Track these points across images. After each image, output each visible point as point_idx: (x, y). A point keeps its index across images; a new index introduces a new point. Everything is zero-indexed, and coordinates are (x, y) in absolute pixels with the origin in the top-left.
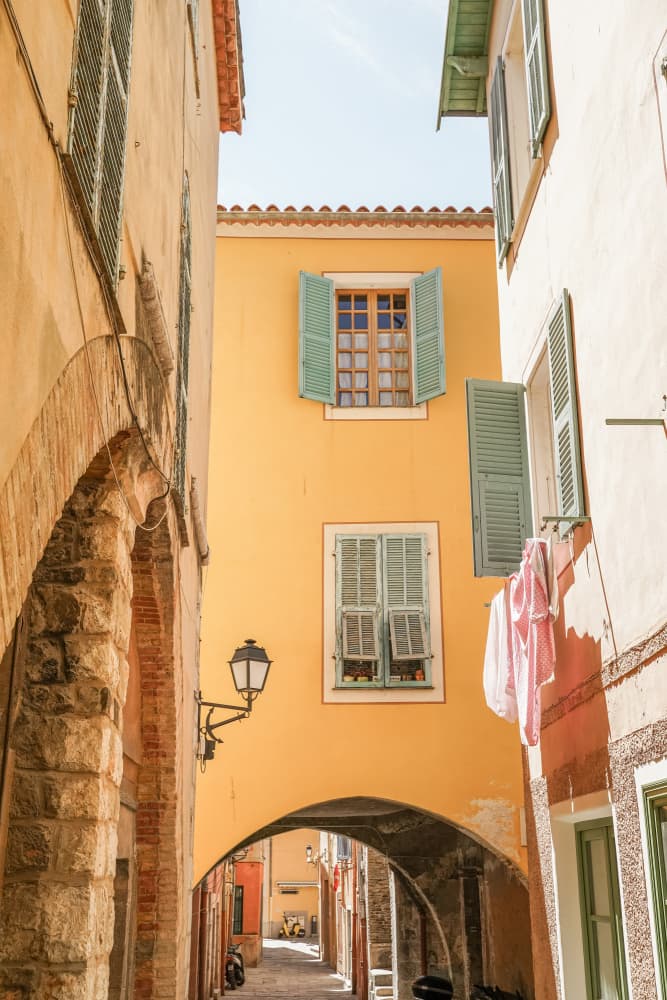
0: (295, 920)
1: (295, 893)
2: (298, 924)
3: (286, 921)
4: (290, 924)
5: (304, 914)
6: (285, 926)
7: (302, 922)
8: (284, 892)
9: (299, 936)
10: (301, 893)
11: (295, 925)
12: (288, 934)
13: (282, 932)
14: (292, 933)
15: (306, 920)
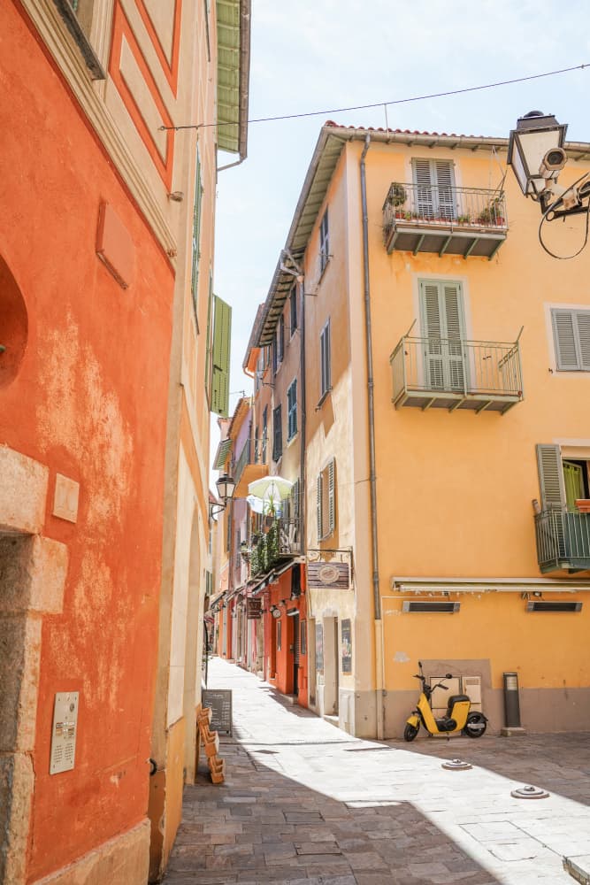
0: (453, 686)
1: (449, 608)
2: (464, 698)
3: (428, 691)
4: (440, 697)
5: (479, 669)
6: (424, 705)
7: (474, 692)
8: (414, 608)
9: (467, 732)
10: (466, 609)
11: (452, 702)
12: (433, 728)
13: (413, 721)
14: (446, 725)
15: (485, 687)
